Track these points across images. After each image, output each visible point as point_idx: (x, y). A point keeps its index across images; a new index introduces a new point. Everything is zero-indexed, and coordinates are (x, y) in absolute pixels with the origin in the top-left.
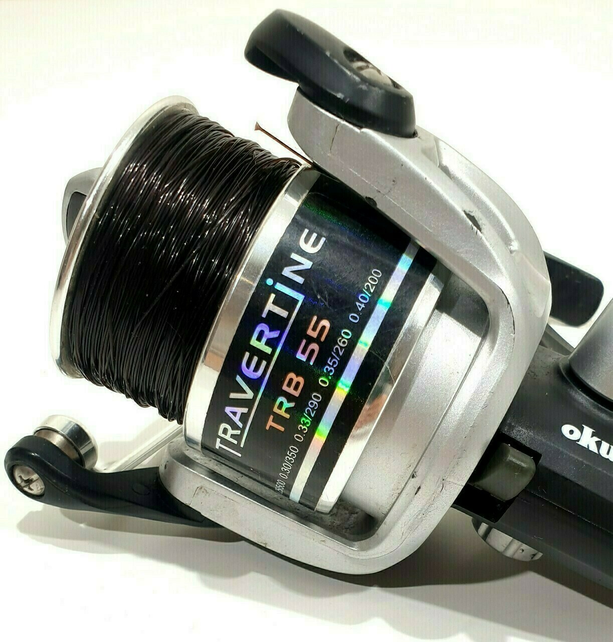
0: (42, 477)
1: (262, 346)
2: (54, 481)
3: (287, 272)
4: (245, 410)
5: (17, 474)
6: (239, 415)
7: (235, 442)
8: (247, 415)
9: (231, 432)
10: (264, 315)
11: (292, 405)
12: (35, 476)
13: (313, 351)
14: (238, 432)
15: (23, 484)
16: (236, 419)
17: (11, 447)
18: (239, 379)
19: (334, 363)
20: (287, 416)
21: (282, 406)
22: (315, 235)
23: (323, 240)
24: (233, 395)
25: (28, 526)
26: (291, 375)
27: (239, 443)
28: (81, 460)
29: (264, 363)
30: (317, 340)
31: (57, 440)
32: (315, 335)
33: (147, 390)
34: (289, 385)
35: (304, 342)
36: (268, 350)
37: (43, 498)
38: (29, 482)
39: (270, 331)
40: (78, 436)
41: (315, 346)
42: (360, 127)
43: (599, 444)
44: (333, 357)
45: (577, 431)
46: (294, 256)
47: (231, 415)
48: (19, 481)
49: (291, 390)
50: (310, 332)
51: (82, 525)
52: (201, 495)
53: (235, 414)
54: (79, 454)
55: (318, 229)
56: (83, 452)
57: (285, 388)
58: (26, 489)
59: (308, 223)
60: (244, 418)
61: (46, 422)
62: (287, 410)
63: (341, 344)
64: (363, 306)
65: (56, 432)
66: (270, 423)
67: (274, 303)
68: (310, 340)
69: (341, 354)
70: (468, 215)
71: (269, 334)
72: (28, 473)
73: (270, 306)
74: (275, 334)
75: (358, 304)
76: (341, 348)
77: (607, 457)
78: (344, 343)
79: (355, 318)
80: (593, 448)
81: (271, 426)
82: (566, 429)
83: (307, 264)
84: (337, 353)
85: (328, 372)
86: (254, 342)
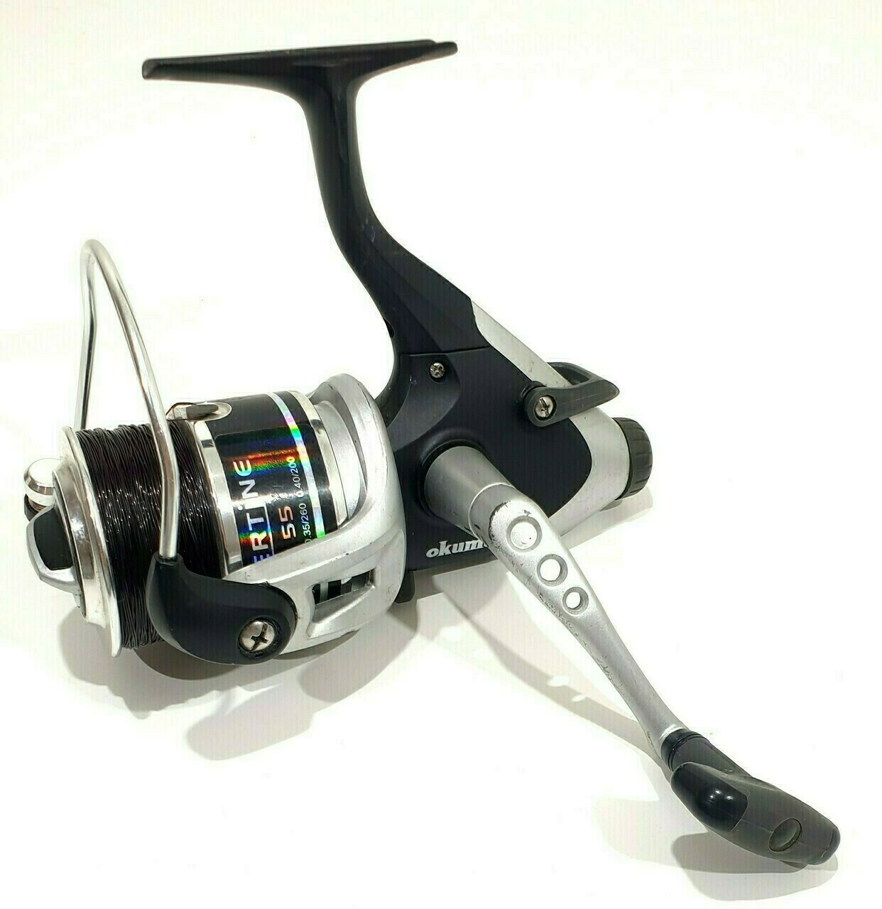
1: (260, 547)
3: (245, 495)
10: (251, 529)
13: (291, 528)
19: (307, 527)
22: (241, 463)
23: (248, 462)
29: (268, 555)
30: (285, 524)
32: (286, 519)
35: (283, 527)
36: (266, 547)
39: (260, 534)
41: (291, 525)
44: (304, 524)
45: (436, 550)
46: (241, 483)
50: (283, 520)
55: (240, 458)
59: (232, 459)
63: (304, 514)
64: (299, 484)
67: (251, 518)
69: (307, 519)
71: (260, 538)
73: (250, 521)
74: (264, 535)
75: (295, 485)
76: (305, 516)
78: (305, 512)
79: (300, 494)
82: (429, 554)
83: (252, 483)
84: (305, 520)
85: (307, 535)
86: (255, 548)
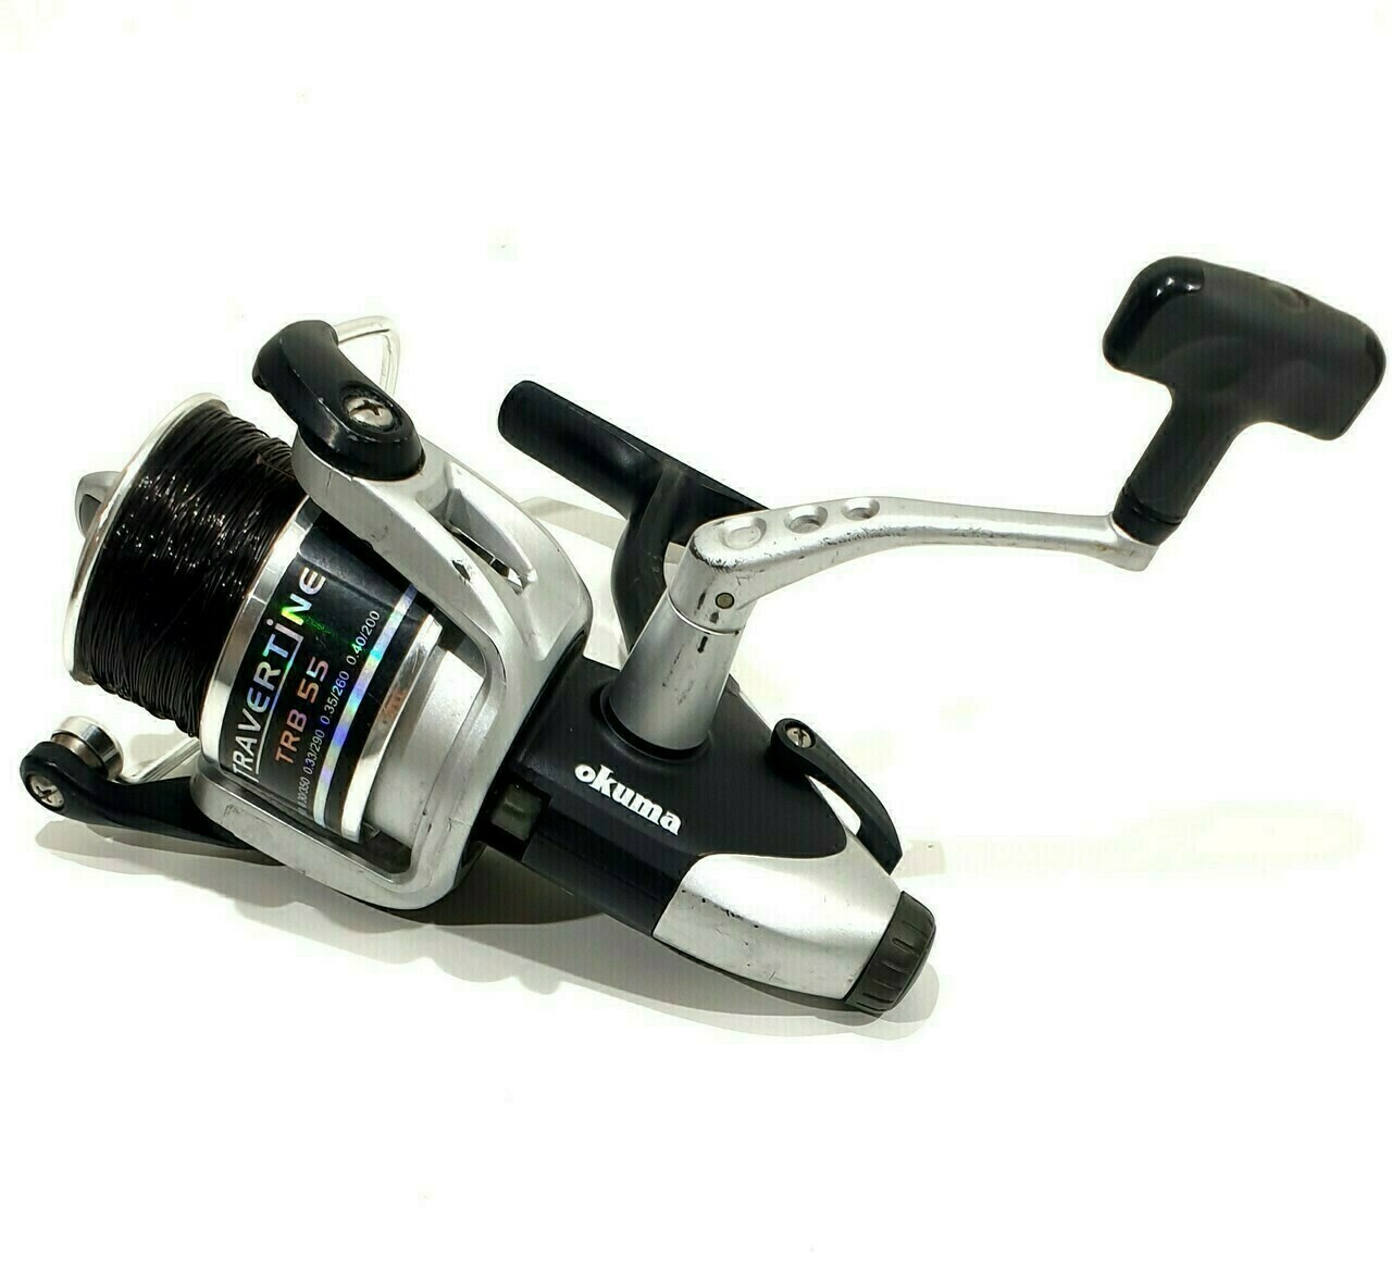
0: (61, 789)
1: (264, 683)
2: (74, 794)
3: (287, 612)
4: (255, 741)
5: (33, 784)
6: (249, 745)
7: (250, 769)
8: (258, 745)
9: (244, 759)
10: (265, 654)
11: (297, 739)
12: (53, 788)
13: (312, 690)
14: (250, 760)
15: (41, 795)
16: (248, 748)
17: (26, 754)
18: (245, 711)
19: (334, 703)
20: (294, 749)
21: (288, 740)
22: (314, 575)
23: (323, 578)
24: (241, 726)
25: (46, 839)
26: (294, 712)
27: (254, 770)
28: (103, 770)
29: (268, 699)
30: (317, 680)
31: (75, 746)
32: (314, 675)
33: (164, 707)
34: (293, 721)
35: (304, 681)
36: (271, 687)
37: (63, 811)
38: (48, 793)
39: (272, 669)
40: (101, 741)
41: (316, 687)
42: (352, 475)
43: (613, 787)
44: (333, 697)
45: (592, 772)
46: (294, 597)
47: (243, 745)
48: (36, 792)
49: (295, 726)
50: (309, 672)
51: (108, 840)
52: (232, 815)
53: (245, 743)
54: (102, 762)
56: (105, 758)
57: (289, 723)
58: (44, 801)
60: (254, 747)
61: (63, 725)
62: (294, 744)
63: (340, 685)
64: (360, 649)
65: (76, 737)
66: (279, 755)
67: (274, 643)
68: (310, 679)
69: (340, 694)
70: (457, 565)
71: (270, 673)
72: (46, 784)
73: (271, 646)
74: (277, 672)
75: (354, 646)
76: (340, 689)
77: (619, 800)
78: (342, 684)
79: (352, 660)
80: (606, 791)
81: (280, 758)
82: (580, 770)
83: (306, 606)
84: (336, 693)
85: (329, 711)
86: (257, 679)
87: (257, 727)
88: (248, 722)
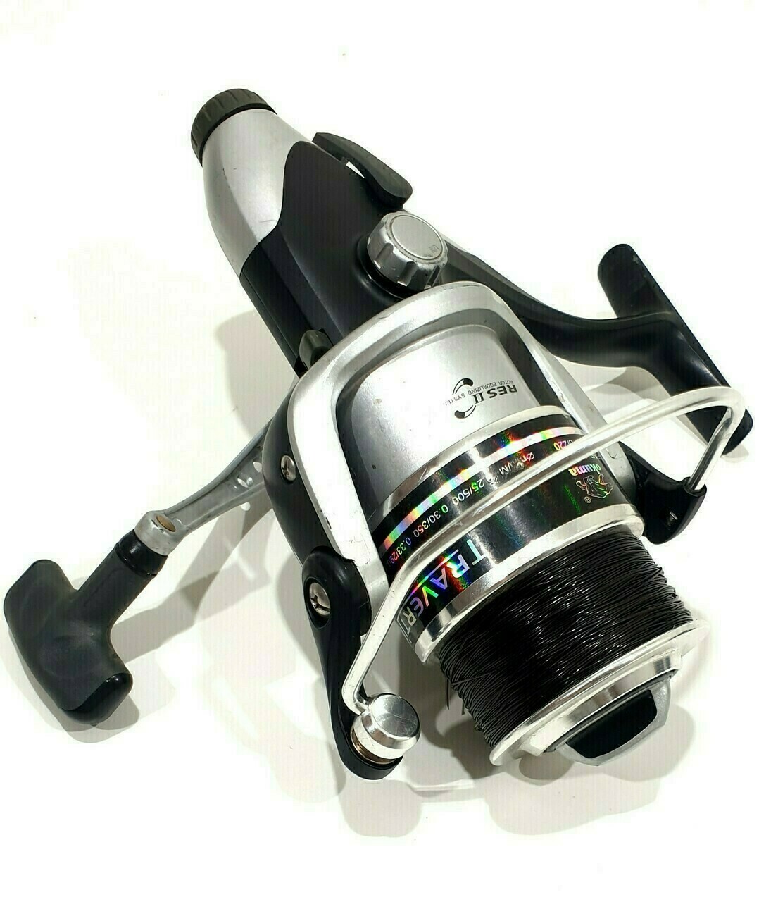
4: (434, 580)
6: (439, 579)
16: (443, 576)
24: (436, 595)
27: (458, 554)
29: (411, 603)
47: (445, 581)
53: (442, 581)
87: (425, 590)
88: (429, 596)
